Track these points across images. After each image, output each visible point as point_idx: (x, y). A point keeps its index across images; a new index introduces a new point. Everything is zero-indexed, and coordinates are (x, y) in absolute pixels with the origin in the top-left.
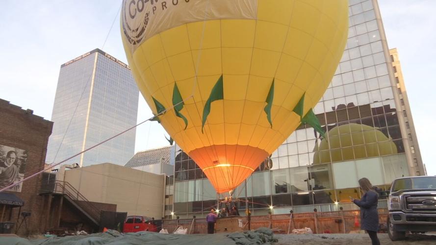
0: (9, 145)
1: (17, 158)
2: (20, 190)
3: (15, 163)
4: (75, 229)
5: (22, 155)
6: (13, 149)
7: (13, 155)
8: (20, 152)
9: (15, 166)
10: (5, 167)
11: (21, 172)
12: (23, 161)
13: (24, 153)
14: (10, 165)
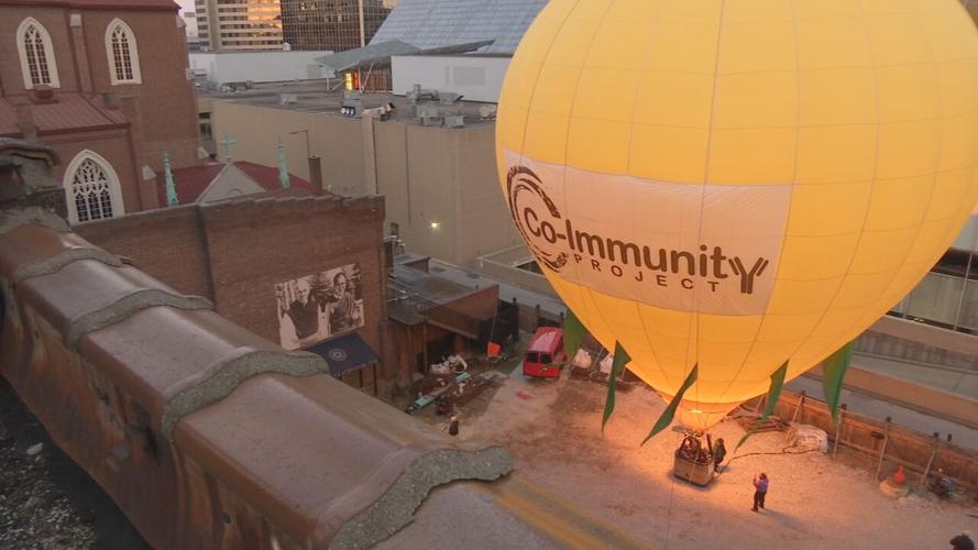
0: (332, 267)
1: (347, 280)
2: (362, 323)
3: (347, 289)
4: (443, 358)
5: (353, 272)
6: (339, 270)
7: (342, 279)
8: (349, 269)
9: (348, 294)
10: (336, 300)
11: (357, 299)
12: (356, 280)
13: (355, 269)
14: (341, 295)
